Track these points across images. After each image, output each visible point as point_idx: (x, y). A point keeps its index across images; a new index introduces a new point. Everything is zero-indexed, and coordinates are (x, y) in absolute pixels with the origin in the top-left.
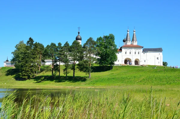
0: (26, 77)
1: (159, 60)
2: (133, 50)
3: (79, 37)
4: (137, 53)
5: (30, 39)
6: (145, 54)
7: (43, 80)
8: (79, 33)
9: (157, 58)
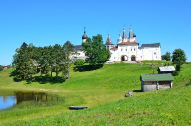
0: (21, 78)
1: (157, 55)
2: (129, 47)
3: (85, 36)
4: (133, 49)
5: (24, 44)
6: (141, 50)
7: (34, 81)
8: (85, 32)
9: (155, 53)
